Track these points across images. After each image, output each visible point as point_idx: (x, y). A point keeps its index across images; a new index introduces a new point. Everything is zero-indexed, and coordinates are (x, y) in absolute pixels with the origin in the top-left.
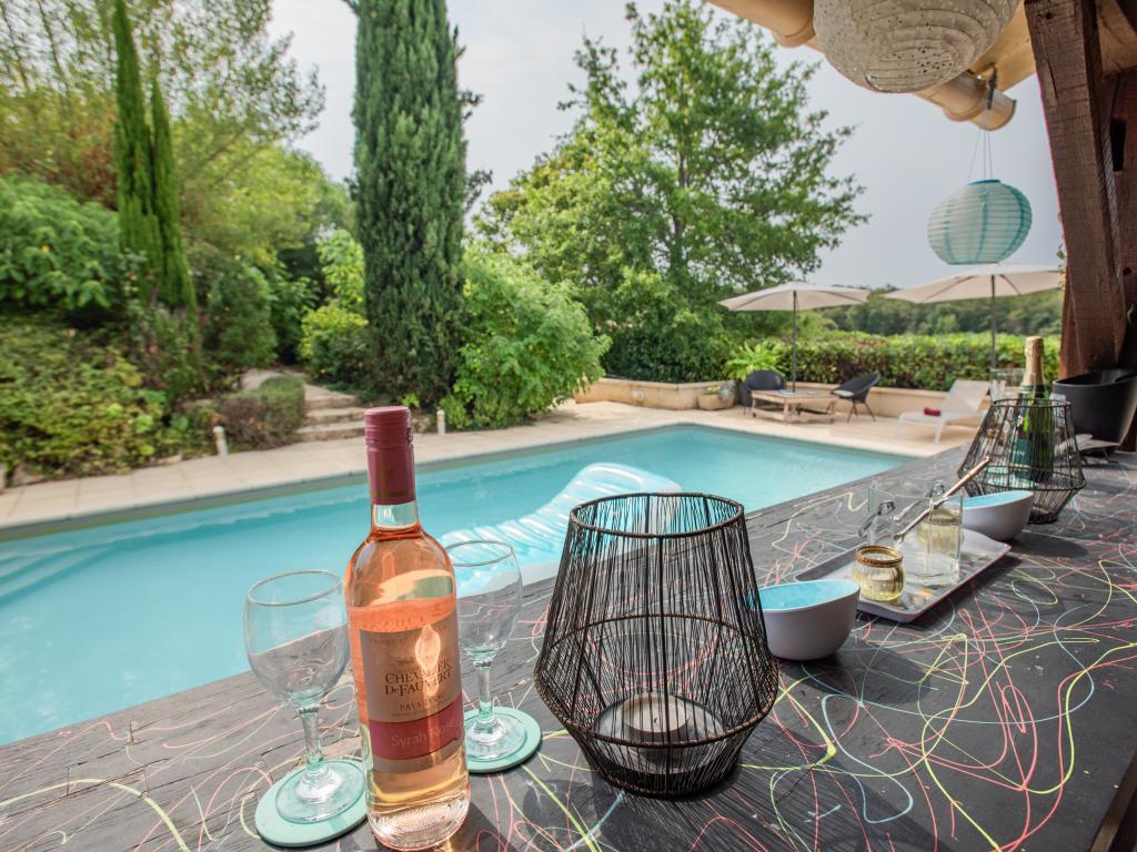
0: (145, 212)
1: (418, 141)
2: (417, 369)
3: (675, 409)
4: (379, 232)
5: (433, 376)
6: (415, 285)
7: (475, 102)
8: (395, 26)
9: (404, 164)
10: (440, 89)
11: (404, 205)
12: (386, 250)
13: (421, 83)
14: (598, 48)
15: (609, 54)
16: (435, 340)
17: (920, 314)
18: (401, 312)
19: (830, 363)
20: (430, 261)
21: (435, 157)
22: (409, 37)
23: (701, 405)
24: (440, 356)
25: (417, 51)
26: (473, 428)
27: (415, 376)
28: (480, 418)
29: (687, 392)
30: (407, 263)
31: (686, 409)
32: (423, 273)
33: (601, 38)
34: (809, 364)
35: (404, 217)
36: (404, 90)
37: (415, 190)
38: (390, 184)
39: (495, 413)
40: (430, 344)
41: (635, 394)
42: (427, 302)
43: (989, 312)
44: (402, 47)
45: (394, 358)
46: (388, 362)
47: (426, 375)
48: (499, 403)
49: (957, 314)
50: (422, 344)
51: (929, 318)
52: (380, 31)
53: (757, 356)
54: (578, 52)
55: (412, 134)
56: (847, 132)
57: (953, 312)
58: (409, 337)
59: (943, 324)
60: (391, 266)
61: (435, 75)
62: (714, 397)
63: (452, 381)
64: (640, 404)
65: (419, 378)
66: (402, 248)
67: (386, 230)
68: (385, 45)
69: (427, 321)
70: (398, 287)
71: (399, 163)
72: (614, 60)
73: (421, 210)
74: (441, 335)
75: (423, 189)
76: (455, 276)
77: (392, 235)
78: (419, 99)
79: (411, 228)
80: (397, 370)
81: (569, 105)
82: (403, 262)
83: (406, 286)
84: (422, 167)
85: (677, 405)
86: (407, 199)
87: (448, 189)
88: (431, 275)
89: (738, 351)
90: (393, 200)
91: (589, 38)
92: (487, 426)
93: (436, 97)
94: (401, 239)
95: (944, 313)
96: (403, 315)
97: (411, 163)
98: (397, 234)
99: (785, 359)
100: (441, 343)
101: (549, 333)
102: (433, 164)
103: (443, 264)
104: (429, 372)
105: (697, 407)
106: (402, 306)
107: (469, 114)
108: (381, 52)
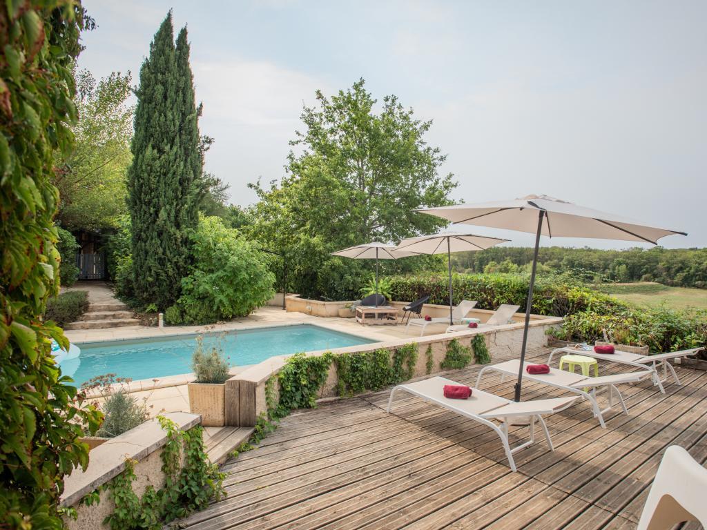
1: (158, 163)
2: (155, 289)
3: (323, 317)
5: (166, 294)
6: (154, 241)
7: (209, 142)
8: (154, 103)
9: (149, 175)
10: (181, 135)
11: (148, 197)
12: (138, 221)
13: (168, 132)
14: (313, 113)
15: (319, 116)
16: (166, 273)
17: (605, 264)
19: (415, 290)
20: (163, 227)
21: (172, 171)
22: (162, 109)
23: (340, 314)
24: (171, 282)
25: (165, 116)
27: (154, 292)
28: (187, 318)
29: (331, 307)
30: (151, 228)
31: (331, 316)
32: (160, 234)
33: (315, 108)
35: (149, 204)
36: (156, 136)
37: (156, 189)
38: (141, 186)
39: (197, 316)
40: (164, 274)
42: (160, 251)
43: (646, 264)
44: (157, 114)
45: (143, 282)
46: (140, 284)
47: (162, 293)
48: (200, 309)
49: (627, 265)
50: (158, 274)
51: (611, 266)
52: (146, 105)
53: (380, 285)
54: (303, 115)
55: (154, 159)
57: (624, 263)
58: (150, 270)
59: (619, 271)
61: (177, 128)
62: (347, 310)
64: (310, 313)
65: (157, 294)
66: (148, 220)
67: (140, 210)
68: (148, 112)
69: (161, 262)
70: (145, 242)
71: (146, 175)
73: (159, 200)
74: (171, 270)
75: (162, 188)
76: (179, 237)
78: (165, 140)
79: (152, 210)
80: (144, 289)
81: (297, 143)
82: (148, 228)
83: (149, 241)
84: (162, 176)
85: (324, 314)
86: (151, 194)
87: (180, 188)
88: (165, 235)
90: (143, 194)
91: (307, 107)
92: (190, 323)
93: (177, 140)
94: (147, 215)
95: (619, 264)
96: (148, 258)
97: (153, 175)
98: (145, 213)
99: (394, 287)
100: (170, 274)
101: (231, 269)
102: (170, 175)
103: (173, 230)
104: (164, 291)
105: (337, 316)
106: (147, 252)
107: (208, 148)
108: (146, 116)
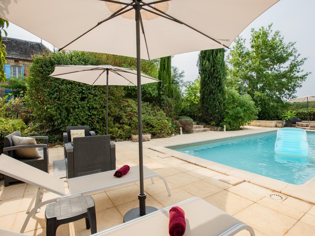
0: (167, 75)
4: (210, 81)
5: (219, 117)
6: (218, 94)
11: (217, 75)
12: (211, 86)
14: (240, 38)
15: (243, 40)
18: (214, 101)
19: (311, 115)
23: (277, 126)
24: (221, 112)
26: (231, 130)
28: (233, 128)
29: (274, 123)
30: (216, 89)
31: (274, 127)
34: (304, 116)
35: (216, 78)
37: (219, 72)
38: (214, 70)
39: (236, 126)
40: (220, 109)
41: (258, 124)
53: (289, 114)
56: (305, 59)
58: (215, 107)
60: (213, 89)
62: (281, 124)
63: (223, 118)
64: (259, 126)
65: (216, 117)
66: (216, 85)
67: (212, 81)
70: (214, 95)
72: (244, 41)
73: (220, 76)
74: (222, 107)
75: (221, 72)
77: (213, 82)
79: (218, 80)
82: (215, 89)
83: (216, 95)
86: (218, 74)
88: (222, 92)
89: (284, 113)
90: (215, 74)
92: (234, 130)
94: (215, 83)
98: (214, 82)
99: (297, 115)
100: (222, 109)
102: (222, 65)
105: (276, 126)
106: (214, 99)
